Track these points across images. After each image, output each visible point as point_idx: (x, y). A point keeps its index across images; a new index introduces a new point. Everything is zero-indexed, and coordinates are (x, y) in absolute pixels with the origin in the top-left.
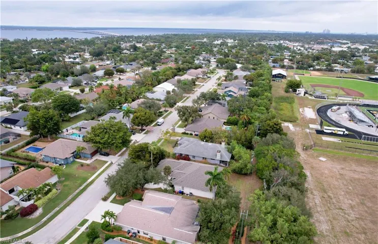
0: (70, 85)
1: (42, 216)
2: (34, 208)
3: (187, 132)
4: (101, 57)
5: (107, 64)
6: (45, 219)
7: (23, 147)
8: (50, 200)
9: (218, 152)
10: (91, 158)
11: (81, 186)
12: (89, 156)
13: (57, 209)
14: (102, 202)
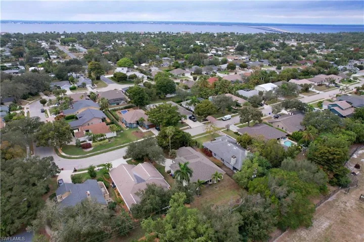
0: (193, 72)
1: (89, 152)
2: (89, 146)
3: (239, 133)
4: (242, 52)
5: (242, 59)
6: (88, 154)
7: (122, 109)
8: (100, 145)
9: (232, 157)
10: (148, 129)
11: (123, 144)
12: (147, 127)
13: (99, 152)
14: (122, 159)
